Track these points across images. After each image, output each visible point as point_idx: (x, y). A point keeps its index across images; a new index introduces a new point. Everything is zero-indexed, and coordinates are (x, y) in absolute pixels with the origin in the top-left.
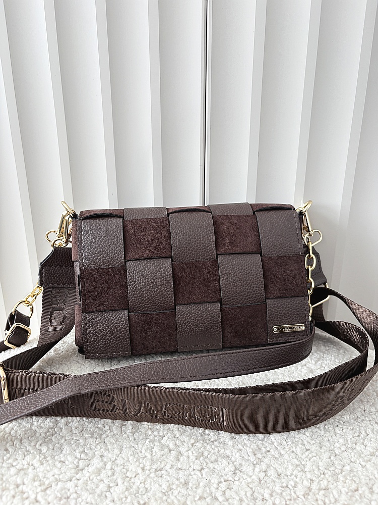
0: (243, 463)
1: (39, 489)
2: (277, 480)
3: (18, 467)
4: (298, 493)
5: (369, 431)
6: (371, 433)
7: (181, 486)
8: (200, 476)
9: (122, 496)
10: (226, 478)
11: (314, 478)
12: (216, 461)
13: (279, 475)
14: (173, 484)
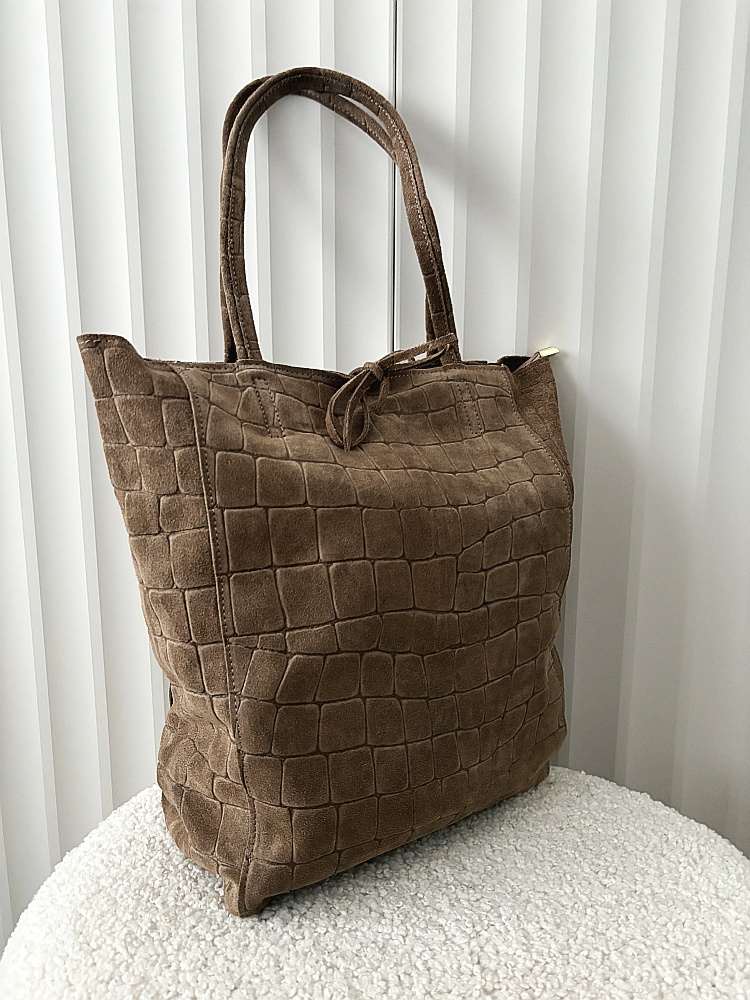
0: (458, 934)
1: (216, 933)
2: (495, 957)
3: (195, 906)
4: (516, 973)
5: (632, 918)
6: (633, 917)
7: (377, 950)
9: (307, 950)
11: (541, 960)
12: (425, 930)
13: (498, 952)
14: (367, 947)
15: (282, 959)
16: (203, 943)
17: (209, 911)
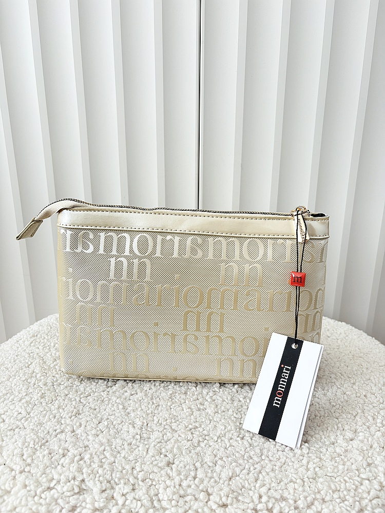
3: (65, 385)
8: (195, 389)
10: (213, 390)
15: (126, 404)
16: (74, 403)
17: (75, 386)
